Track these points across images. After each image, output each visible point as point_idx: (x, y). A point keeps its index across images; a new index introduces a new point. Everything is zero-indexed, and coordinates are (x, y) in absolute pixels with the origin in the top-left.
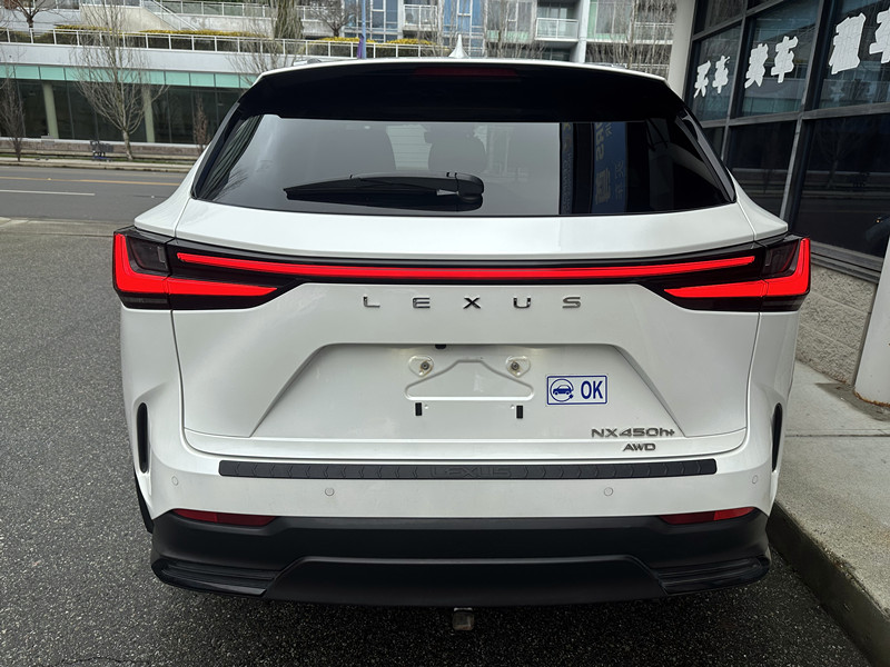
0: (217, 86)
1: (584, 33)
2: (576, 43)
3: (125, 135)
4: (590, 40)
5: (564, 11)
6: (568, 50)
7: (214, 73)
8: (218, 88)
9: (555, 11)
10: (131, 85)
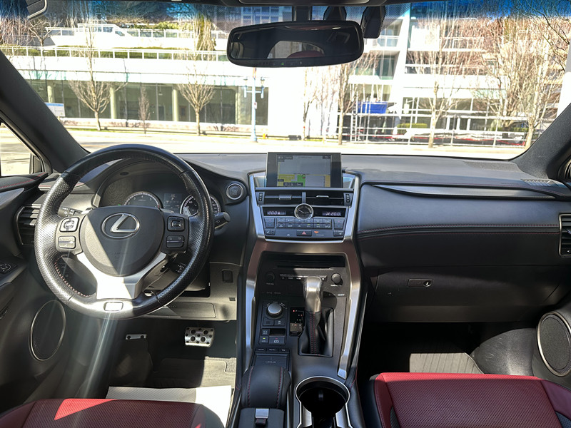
2: (399, 53)
3: (96, 114)
8: (158, 84)
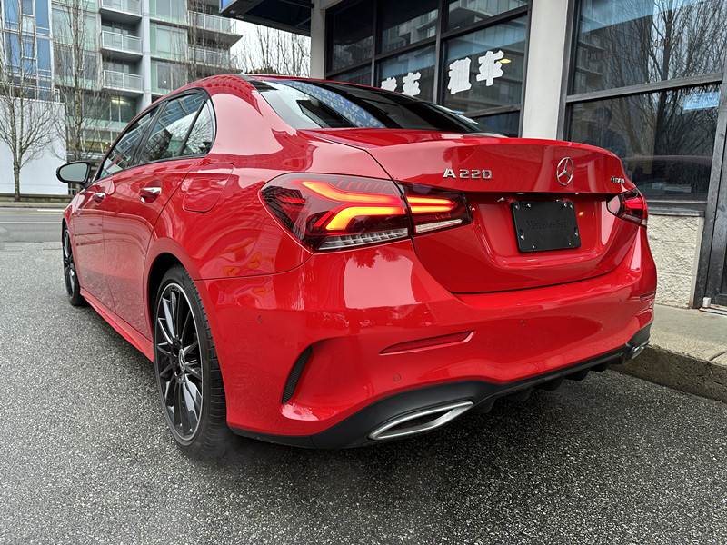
1: (148, 85)
2: (142, 94)
4: (155, 93)
5: (126, 67)
6: (135, 99)
9: (118, 66)
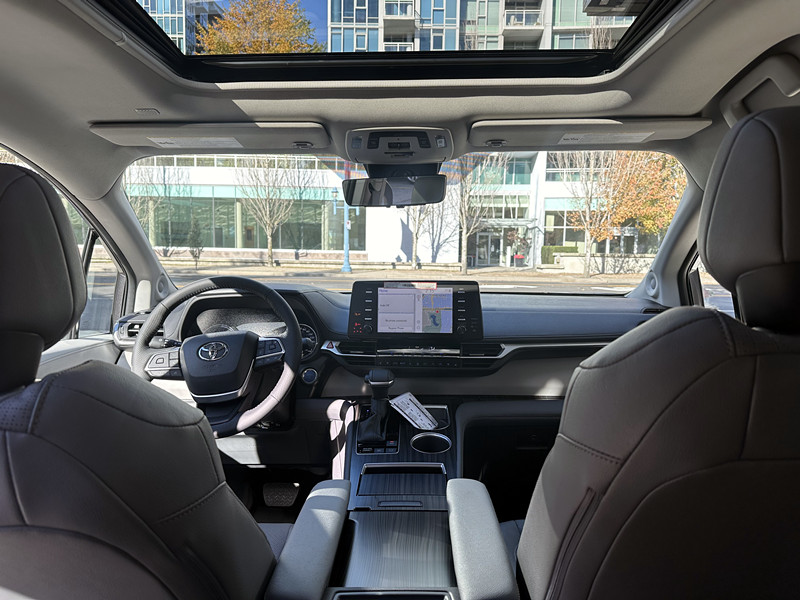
0: (216, 196)
7: (213, 186)
8: (216, 199)
10: (136, 198)
